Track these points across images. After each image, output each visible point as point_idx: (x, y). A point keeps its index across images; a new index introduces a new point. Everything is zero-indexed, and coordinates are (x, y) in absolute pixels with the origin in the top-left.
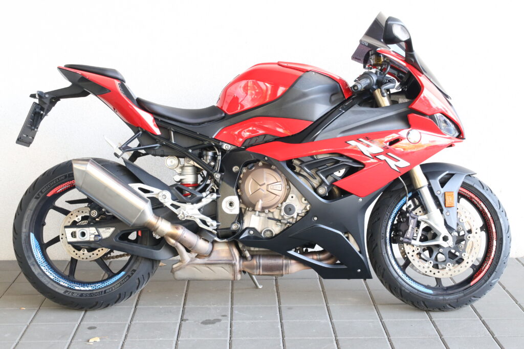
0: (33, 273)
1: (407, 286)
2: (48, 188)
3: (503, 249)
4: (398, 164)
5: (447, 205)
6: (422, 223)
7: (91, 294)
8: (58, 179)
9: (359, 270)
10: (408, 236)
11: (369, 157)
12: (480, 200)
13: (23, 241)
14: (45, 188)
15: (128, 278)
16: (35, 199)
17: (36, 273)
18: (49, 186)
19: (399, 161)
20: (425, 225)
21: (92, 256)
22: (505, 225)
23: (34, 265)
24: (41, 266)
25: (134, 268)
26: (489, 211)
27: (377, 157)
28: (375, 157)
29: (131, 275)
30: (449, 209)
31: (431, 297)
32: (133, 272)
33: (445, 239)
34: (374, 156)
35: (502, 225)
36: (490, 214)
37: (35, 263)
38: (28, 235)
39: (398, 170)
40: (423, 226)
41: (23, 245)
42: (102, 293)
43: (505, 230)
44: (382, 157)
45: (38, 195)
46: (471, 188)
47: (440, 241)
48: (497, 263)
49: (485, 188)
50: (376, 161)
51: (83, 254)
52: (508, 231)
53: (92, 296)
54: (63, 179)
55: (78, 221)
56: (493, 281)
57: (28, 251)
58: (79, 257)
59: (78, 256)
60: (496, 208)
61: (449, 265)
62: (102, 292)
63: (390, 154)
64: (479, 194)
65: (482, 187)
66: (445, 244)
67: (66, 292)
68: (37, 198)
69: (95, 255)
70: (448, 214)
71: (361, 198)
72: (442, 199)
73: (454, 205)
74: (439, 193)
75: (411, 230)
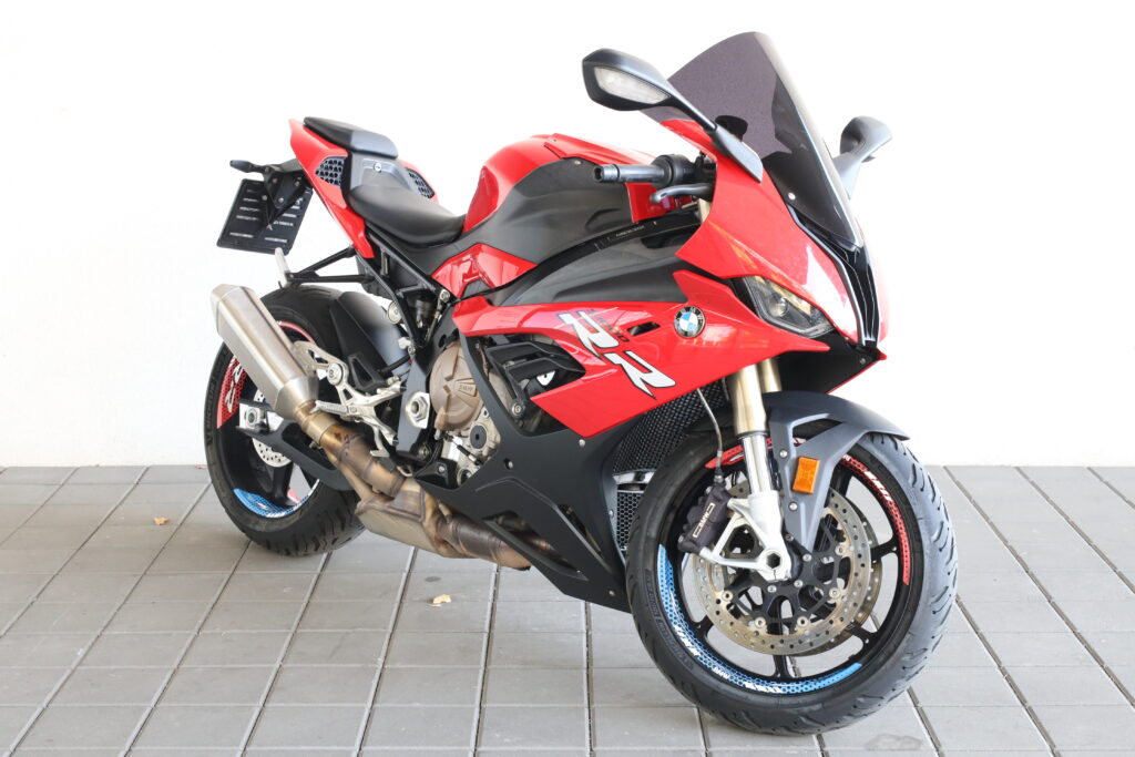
4: (647, 377)
5: (796, 487)
6: (735, 516)
9: (611, 593)
10: (695, 536)
11: (590, 351)
19: (650, 371)
20: (740, 523)
27: (606, 355)
28: (602, 355)
30: (800, 497)
33: (774, 561)
34: (601, 352)
39: (648, 391)
40: (735, 523)
44: (615, 358)
47: (760, 565)
50: (602, 363)
63: (630, 353)
66: (768, 574)
70: (794, 507)
71: (582, 438)
72: (787, 471)
73: (812, 491)
74: (784, 454)
75: (706, 525)
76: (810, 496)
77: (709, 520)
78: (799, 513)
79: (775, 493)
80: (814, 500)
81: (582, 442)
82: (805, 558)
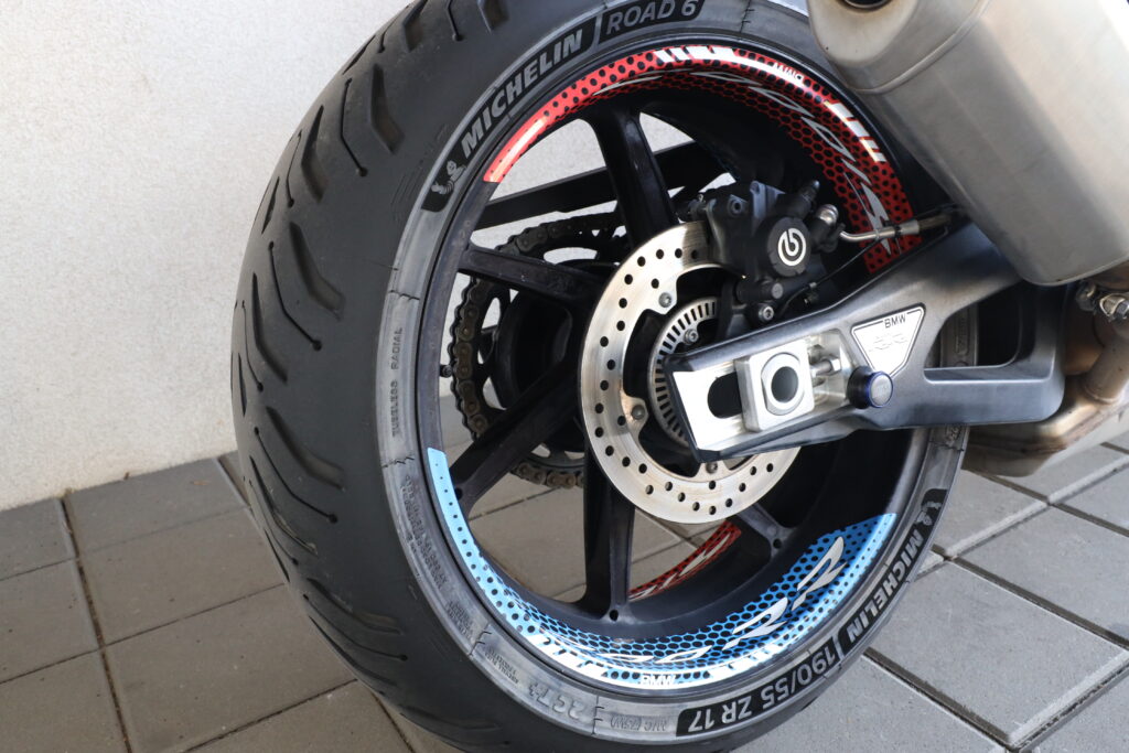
0: (506, 698)
2: (495, 121)
7: (788, 675)
8: (549, 49)
13: (403, 525)
14: (477, 126)
15: (917, 539)
16: (426, 213)
17: (519, 691)
18: (497, 111)
21: (751, 482)
23: (492, 650)
24: (525, 633)
25: (933, 481)
29: (927, 521)
32: (934, 505)
37: (495, 633)
38: (417, 473)
41: (407, 547)
42: (833, 651)
45: (443, 177)
51: (712, 485)
53: (799, 687)
54: (572, 55)
55: (664, 311)
57: (441, 579)
58: (697, 507)
59: (689, 503)
62: (830, 643)
67: (685, 720)
68: (434, 203)
69: (762, 471)
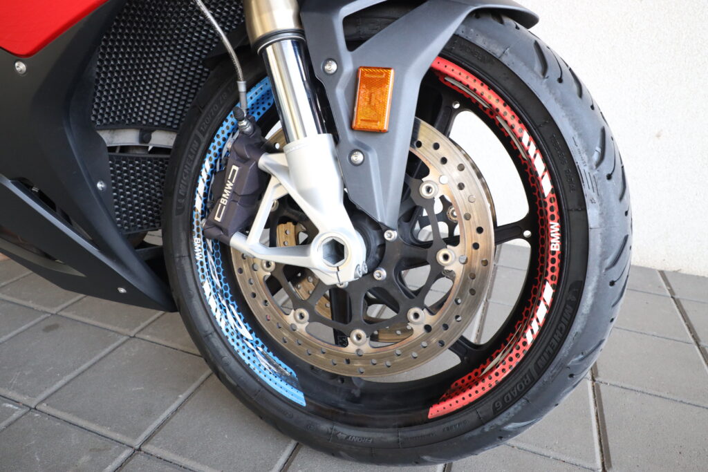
1: (233, 364)
3: (578, 326)
5: (358, 123)
9: (122, 290)
10: (218, 219)
12: (521, 121)
20: (279, 195)
22: (606, 238)
26: (548, 169)
30: (367, 140)
31: (296, 414)
35: (591, 234)
36: (553, 181)
43: (604, 256)
46: (487, 67)
48: (541, 371)
49: (553, 73)
52: (615, 263)
56: (510, 427)
60: (584, 162)
61: (359, 337)
64: (519, 95)
65: (538, 67)
70: (358, 158)
71: (20, 57)
72: (339, 96)
73: (385, 127)
74: (332, 67)
75: (232, 200)
76: (383, 137)
77: (233, 192)
78: (368, 166)
79: (326, 139)
80: (392, 142)
81: (21, 67)
82: (386, 236)
